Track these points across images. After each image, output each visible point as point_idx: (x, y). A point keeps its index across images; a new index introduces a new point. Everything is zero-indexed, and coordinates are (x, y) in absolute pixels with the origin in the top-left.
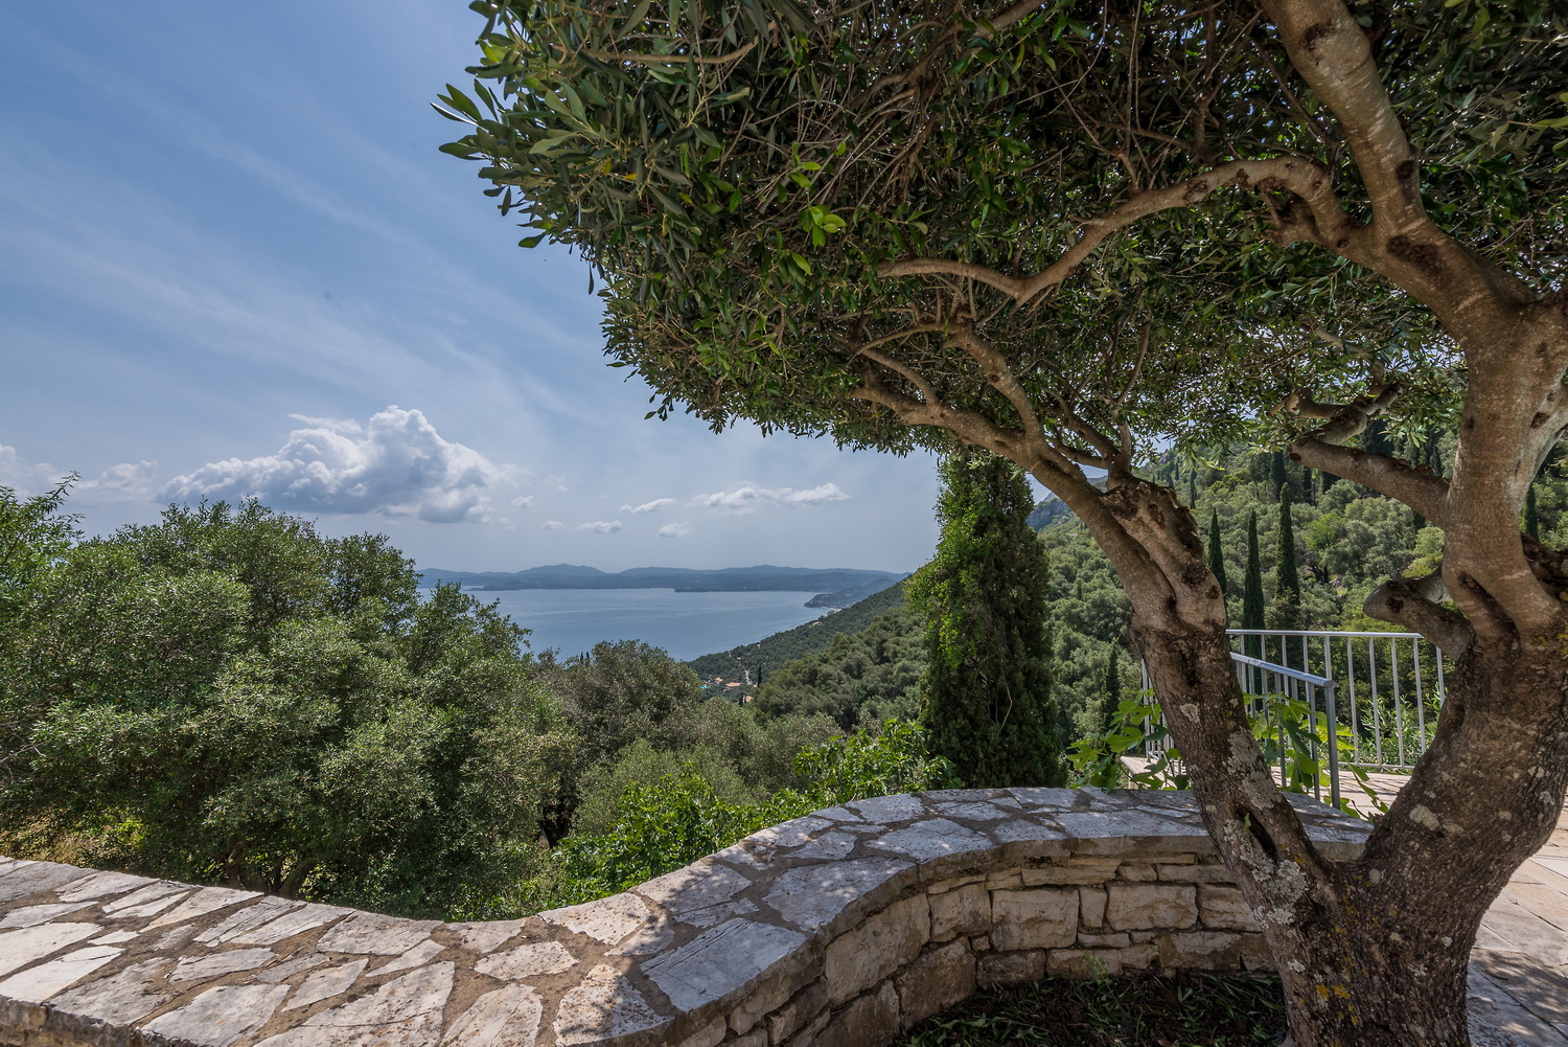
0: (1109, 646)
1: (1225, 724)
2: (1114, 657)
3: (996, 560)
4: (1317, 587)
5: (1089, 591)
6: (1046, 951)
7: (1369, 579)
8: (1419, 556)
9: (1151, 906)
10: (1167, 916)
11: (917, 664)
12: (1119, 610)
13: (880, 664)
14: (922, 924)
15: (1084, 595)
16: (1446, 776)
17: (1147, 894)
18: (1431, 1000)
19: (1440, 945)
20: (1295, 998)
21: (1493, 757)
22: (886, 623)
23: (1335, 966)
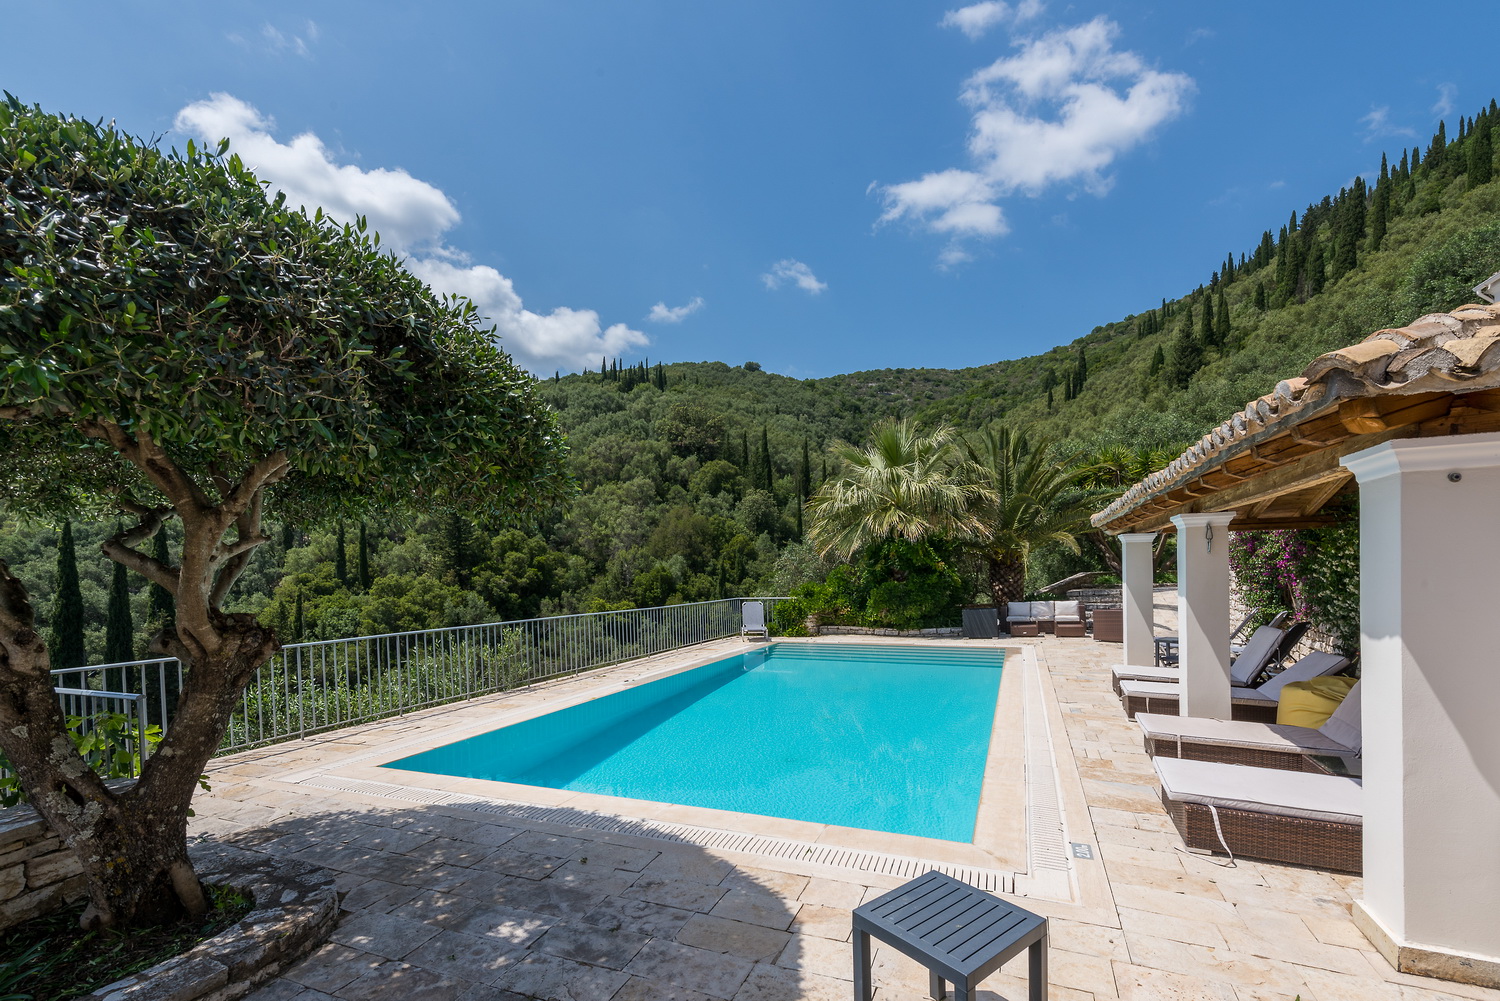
1: (49, 734)
7: (244, 597)
16: (178, 728)
18: (167, 840)
19: (172, 811)
20: (93, 878)
21: (198, 713)
23: (117, 847)
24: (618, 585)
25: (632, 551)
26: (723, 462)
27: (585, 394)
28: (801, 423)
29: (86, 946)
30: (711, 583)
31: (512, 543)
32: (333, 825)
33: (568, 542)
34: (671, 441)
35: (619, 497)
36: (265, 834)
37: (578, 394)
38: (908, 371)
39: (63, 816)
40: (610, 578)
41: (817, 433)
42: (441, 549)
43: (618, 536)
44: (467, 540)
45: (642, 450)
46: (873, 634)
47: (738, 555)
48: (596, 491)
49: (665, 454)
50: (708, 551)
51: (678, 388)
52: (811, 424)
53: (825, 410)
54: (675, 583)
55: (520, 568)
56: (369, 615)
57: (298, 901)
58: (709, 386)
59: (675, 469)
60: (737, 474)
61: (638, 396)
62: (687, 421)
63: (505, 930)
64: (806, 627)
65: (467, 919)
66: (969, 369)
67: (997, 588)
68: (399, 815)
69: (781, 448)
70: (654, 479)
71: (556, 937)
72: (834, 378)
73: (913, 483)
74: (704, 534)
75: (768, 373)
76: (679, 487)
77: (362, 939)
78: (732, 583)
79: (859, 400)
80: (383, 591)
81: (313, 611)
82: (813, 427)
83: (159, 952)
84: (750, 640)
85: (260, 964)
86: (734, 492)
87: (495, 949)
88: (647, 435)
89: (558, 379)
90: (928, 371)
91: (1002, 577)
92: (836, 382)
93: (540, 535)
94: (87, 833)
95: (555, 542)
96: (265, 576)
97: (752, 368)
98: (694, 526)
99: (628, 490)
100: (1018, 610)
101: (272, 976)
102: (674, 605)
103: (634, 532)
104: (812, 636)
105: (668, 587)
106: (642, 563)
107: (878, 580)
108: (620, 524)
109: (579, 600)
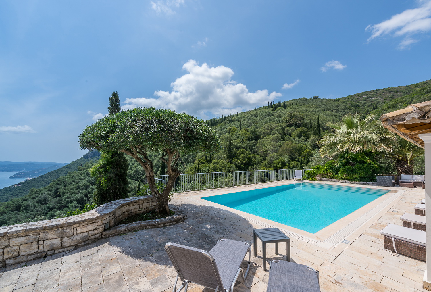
0: (138, 182)
1: (153, 184)
2: (139, 185)
3: (116, 163)
4: (181, 166)
5: (134, 168)
6: (136, 212)
7: (189, 164)
8: (197, 159)
9: (146, 205)
10: (148, 206)
11: (74, 195)
12: (141, 173)
13: (56, 197)
14: (123, 210)
15: (132, 169)
16: (167, 185)
17: (146, 204)
18: (165, 202)
19: (166, 197)
20: (157, 206)
21: (170, 183)
22: (59, 182)
23: (160, 201)
24: (269, 163)
25: (273, 154)
26: (303, 128)
27: (263, 113)
28: (333, 113)
29: (156, 214)
30: (297, 163)
31: (242, 152)
32: (189, 206)
33: (256, 152)
34: (287, 123)
35: (271, 140)
36: (180, 205)
37: (261, 113)
38: (381, 90)
39: (154, 196)
40: (267, 161)
41: (339, 116)
42: (226, 154)
43: (270, 150)
44: (232, 151)
45: (278, 126)
46: (340, 182)
47: (306, 155)
48: (264, 138)
49: (284, 127)
50: (296, 154)
51: (290, 107)
52: (337, 113)
53: (343, 108)
54: (286, 163)
55: (244, 158)
56: (211, 169)
57: (180, 215)
58: (300, 105)
59: (287, 131)
60: (308, 131)
61: (277, 111)
62: (292, 117)
63: (207, 226)
64: (316, 178)
65: (203, 223)
66: (413, 85)
67: (399, 169)
68: (199, 206)
69: (324, 122)
70: (281, 134)
71: (214, 228)
72: (348, 97)
73: (356, 134)
74: (295, 149)
75: (321, 98)
76: (288, 136)
77: (187, 222)
78: (305, 164)
79: (358, 102)
80: (214, 163)
81: (201, 167)
82: (338, 114)
83: (163, 217)
84: (296, 181)
85: (174, 221)
86: (306, 136)
87: (205, 228)
88: (279, 122)
89: (256, 109)
90: (391, 88)
91: (402, 165)
92: (348, 98)
93: (249, 150)
94: (157, 199)
95: (253, 152)
96: (193, 159)
97: (315, 98)
98: (292, 147)
99: (273, 138)
100: (405, 177)
101: (175, 224)
102: (285, 169)
103: (274, 149)
104: (318, 181)
105: (284, 164)
106: (276, 157)
107: (343, 165)
108: (270, 147)
109: (258, 167)
